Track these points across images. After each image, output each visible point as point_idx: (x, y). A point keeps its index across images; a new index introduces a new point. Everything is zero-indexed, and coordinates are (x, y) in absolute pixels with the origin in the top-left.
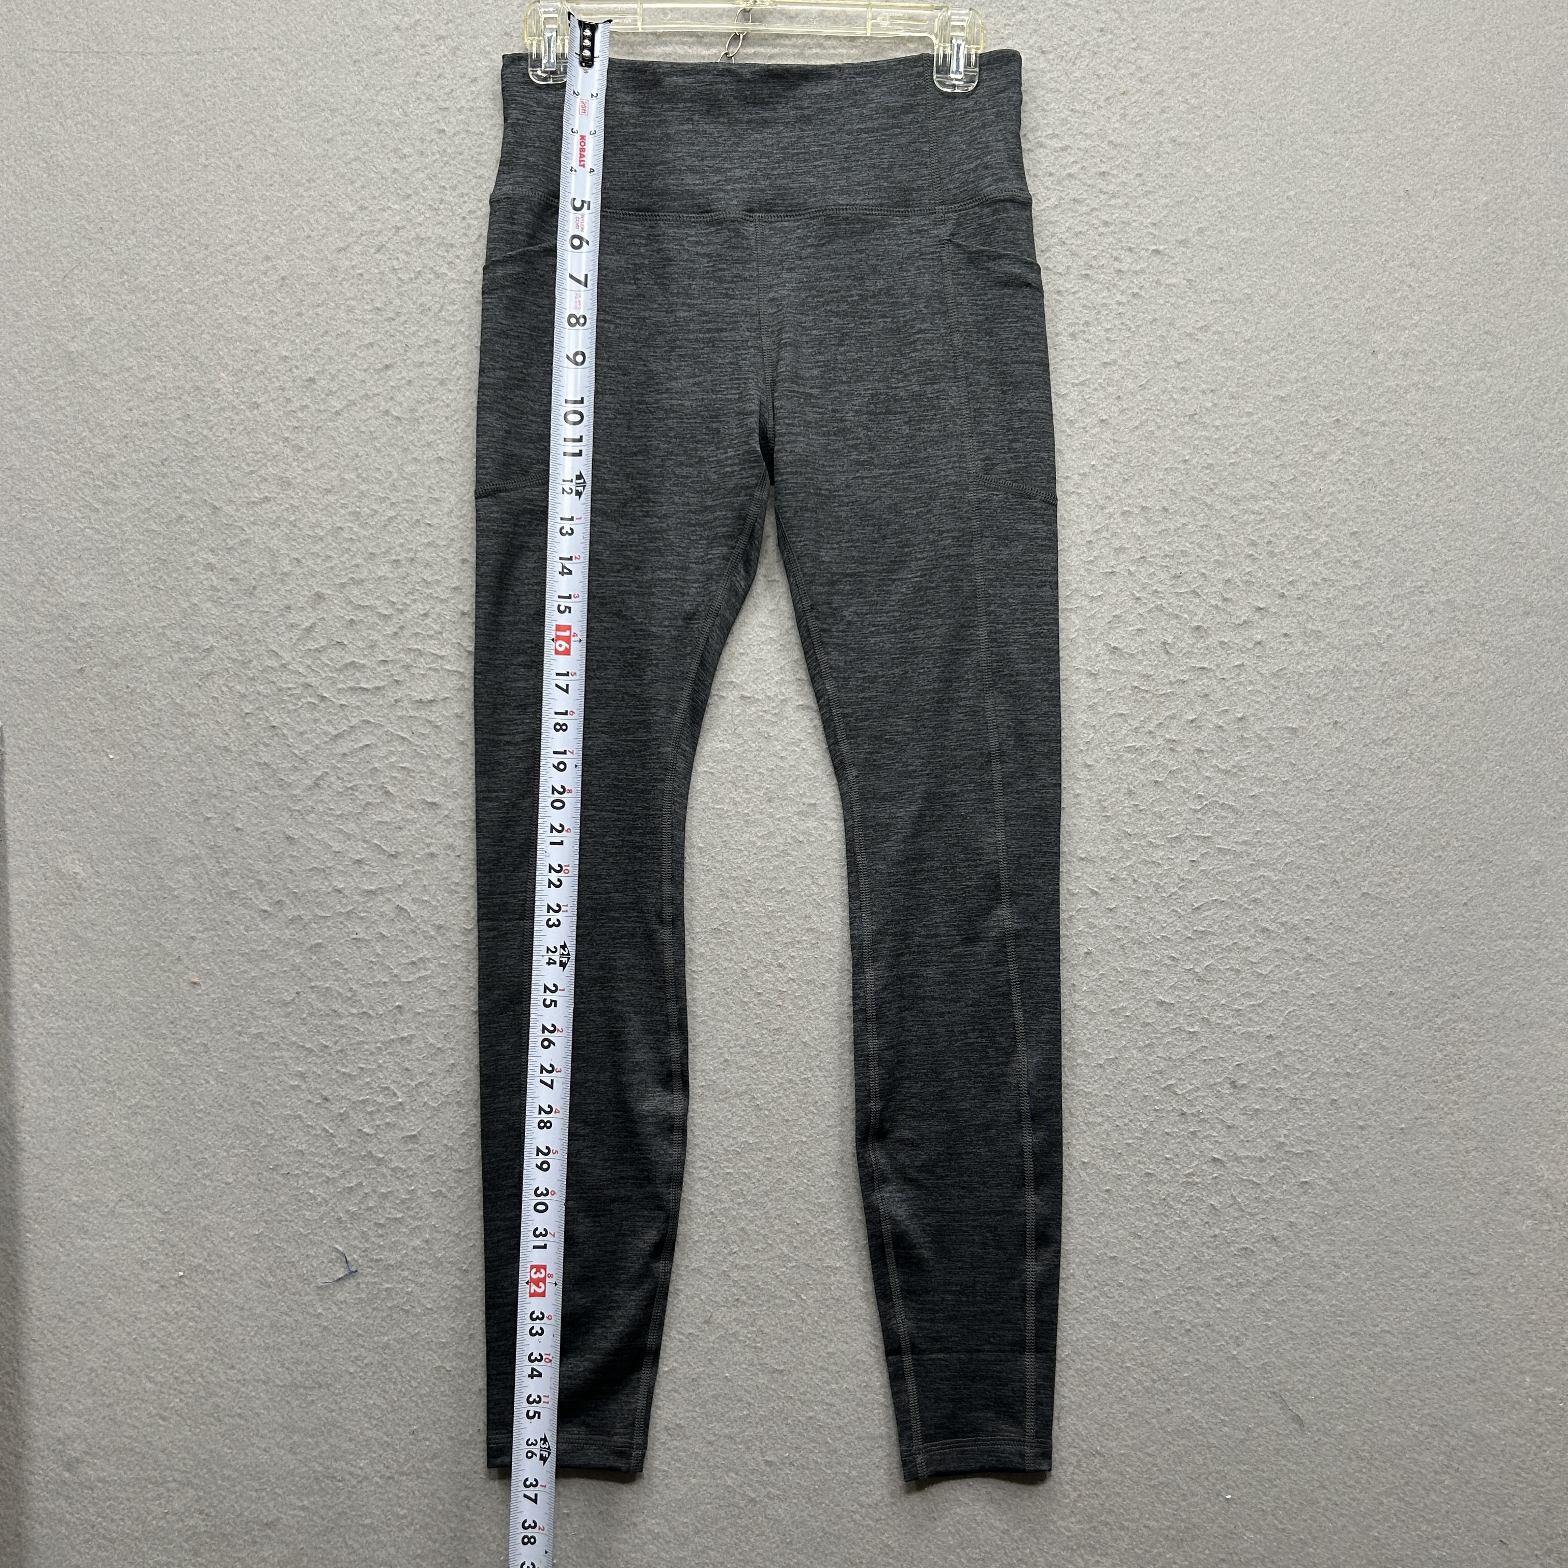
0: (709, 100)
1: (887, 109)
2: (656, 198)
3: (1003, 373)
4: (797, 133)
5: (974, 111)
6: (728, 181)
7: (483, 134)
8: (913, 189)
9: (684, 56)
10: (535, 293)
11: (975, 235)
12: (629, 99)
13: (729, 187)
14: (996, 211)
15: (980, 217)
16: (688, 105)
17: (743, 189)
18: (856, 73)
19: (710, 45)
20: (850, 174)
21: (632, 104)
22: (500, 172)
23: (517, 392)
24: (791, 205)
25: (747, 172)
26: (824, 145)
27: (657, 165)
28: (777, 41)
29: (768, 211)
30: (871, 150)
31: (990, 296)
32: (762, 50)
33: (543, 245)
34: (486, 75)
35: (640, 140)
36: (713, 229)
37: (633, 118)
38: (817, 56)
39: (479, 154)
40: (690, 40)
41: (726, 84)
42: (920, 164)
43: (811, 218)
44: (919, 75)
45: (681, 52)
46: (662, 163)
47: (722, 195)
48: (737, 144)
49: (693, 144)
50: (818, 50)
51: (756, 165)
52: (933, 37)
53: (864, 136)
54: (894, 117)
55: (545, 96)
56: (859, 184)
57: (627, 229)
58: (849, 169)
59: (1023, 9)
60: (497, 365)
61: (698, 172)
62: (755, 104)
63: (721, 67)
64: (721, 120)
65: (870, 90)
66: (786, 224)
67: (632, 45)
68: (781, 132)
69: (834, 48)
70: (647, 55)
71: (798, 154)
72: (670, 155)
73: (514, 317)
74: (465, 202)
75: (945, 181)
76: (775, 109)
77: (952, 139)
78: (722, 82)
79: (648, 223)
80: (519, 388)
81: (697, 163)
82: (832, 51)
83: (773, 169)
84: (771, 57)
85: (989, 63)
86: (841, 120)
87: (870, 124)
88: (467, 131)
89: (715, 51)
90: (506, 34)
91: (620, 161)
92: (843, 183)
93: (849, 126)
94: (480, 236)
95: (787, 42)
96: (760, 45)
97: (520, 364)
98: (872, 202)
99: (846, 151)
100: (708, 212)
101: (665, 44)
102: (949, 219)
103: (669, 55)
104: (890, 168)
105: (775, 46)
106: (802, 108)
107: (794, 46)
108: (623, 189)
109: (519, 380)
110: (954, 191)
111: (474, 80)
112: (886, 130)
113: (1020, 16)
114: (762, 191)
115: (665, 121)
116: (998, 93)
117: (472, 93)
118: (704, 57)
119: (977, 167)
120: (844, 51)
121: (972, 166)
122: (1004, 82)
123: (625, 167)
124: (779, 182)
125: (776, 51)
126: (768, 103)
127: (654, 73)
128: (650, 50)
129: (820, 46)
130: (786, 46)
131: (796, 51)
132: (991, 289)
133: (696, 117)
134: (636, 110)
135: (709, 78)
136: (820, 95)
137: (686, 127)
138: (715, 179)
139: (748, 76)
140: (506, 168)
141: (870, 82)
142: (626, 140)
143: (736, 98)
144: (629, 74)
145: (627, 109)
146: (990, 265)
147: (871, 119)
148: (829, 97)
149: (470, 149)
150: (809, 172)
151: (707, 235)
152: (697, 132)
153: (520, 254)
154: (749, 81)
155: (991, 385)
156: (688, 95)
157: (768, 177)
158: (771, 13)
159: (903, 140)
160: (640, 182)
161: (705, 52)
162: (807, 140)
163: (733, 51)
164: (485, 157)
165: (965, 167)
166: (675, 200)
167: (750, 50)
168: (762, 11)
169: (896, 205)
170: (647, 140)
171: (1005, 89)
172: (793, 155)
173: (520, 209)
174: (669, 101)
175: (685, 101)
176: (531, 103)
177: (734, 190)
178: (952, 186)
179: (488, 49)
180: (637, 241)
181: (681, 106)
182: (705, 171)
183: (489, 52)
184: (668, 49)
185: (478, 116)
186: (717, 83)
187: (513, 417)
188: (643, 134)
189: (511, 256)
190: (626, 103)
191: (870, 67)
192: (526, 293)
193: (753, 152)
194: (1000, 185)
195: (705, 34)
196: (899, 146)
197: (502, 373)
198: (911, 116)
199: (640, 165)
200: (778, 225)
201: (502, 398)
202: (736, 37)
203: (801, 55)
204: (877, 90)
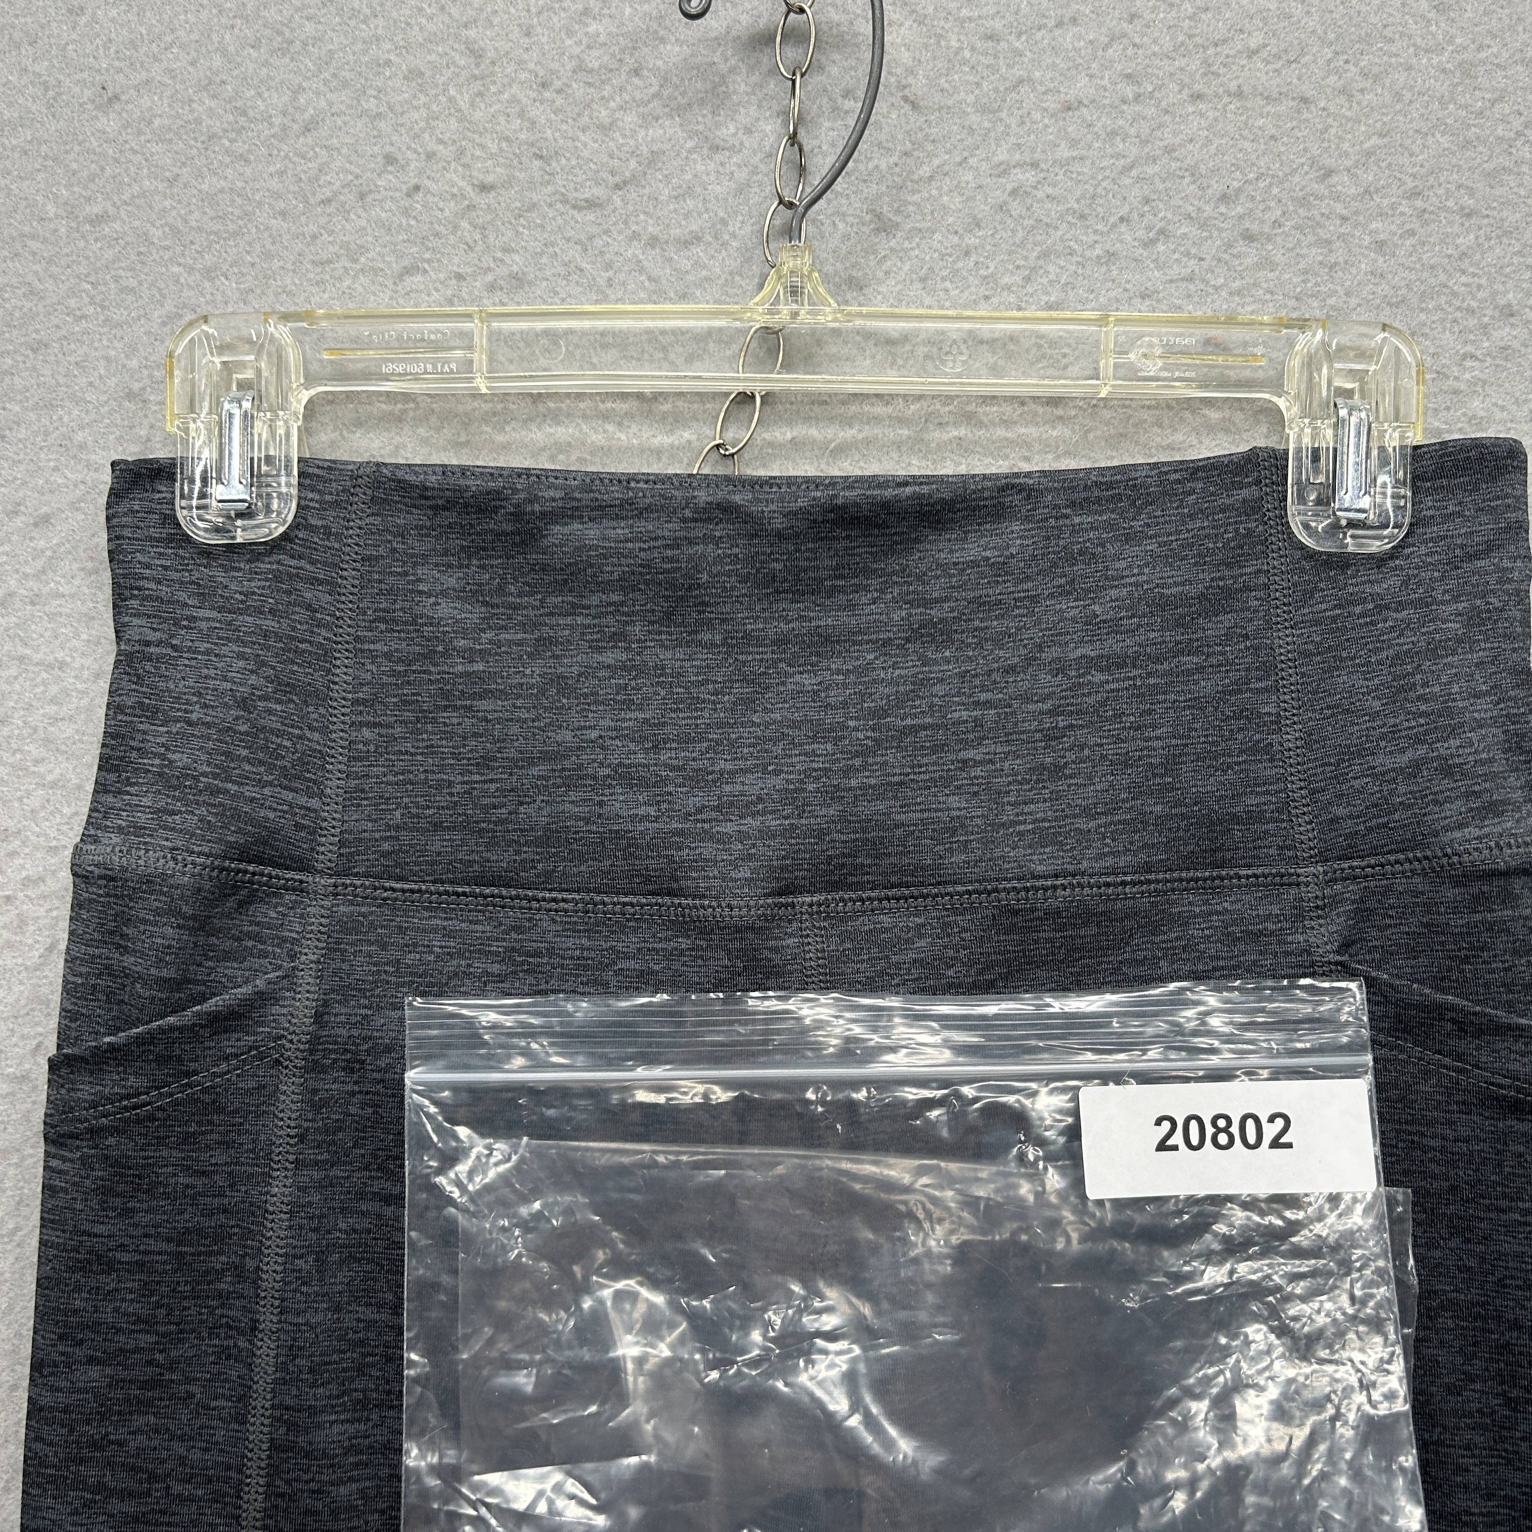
0: (673, 586)
1: (1163, 604)
2: (528, 853)
3: (1505, 1348)
4: (910, 668)
5: (1401, 606)
6: (724, 808)
7: (62, 665)
8: (1235, 818)
9: (606, 451)
10: (187, 1139)
11: (1413, 953)
12: (452, 582)
13: (728, 828)
14: (1479, 901)
15: (1429, 907)
16: (615, 598)
17: (765, 834)
18: (1073, 504)
19: (677, 420)
20: (1062, 785)
21: (461, 595)
22: (101, 788)
23: (139, 1421)
24: (902, 871)
25: (778, 782)
26: (987, 704)
27: (531, 762)
28: (854, 409)
29: (835, 886)
30: (1118, 716)
31: (1464, 1132)
32: (814, 432)
33: (206, 1007)
34: (74, 506)
35: (483, 695)
36: (684, 943)
37: (465, 634)
38: (962, 447)
39: (55, 720)
40: (622, 407)
41: (717, 541)
42: (1254, 750)
43: (955, 911)
44: (1252, 508)
45: (597, 438)
46: (546, 757)
47: (708, 849)
48: (749, 703)
49: (629, 704)
50: (962, 431)
51: (800, 763)
52: (1281, 403)
53: (1098, 677)
54: (1179, 624)
55: (220, 576)
56: (1088, 812)
57: (449, 934)
58: (1057, 771)
59: (1508, 313)
60: (79, 1353)
61: (644, 785)
62: (797, 594)
63: (703, 496)
64: (706, 637)
65: (1111, 550)
66: (886, 920)
67: (467, 421)
68: (869, 667)
69: (1007, 423)
70: (506, 447)
71: (915, 730)
72: (568, 736)
73: (127, 1213)
74: (13, 854)
75: (1323, 798)
76: (851, 606)
77: (1343, 679)
78: (706, 539)
79: (509, 917)
80: (143, 1406)
81: (640, 758)
82: (1000, 432)
83: (848, 772)
84: (841, 450)
85: (1439, 472)
86: (1035, 634)
87: (1114, 645)
88: (22, 659)
89: (687, 435)
90: (130, 396)
91: (431, 750)
92: (1039, 809)
93: (1054, 652)
94: (51, 948)
95: (879, 410)
96: (807, 419)
97: (146, 1340)
98: (1122, 861)
99: (1047, 723)
100: (670, 893)
101: (555, 417)
102: (1335, 901)
103: (562, 448)
104: (1171, 764)
105: (846, 422)
106: (927, 603)
107: (902, 421)
108: (437, 826)
109: (146, 1385)
110: (1348, 826)
111: (44, 521)
112: (1158, 660)
113: (1503, 334)
114: (821, 834)
115: (551, 642)
116: (1471, 557)
117: (38, 554)
118: (658, 453)
119: (1417, 765)
120: (1033, 432)
121: (1403, 760)
122: (1486, 526)
123: (442, 768)
124: (865, 809)
125: (850, 433)
126: (832, 592)
127: (518, 515)
128: (514, 434)
129: (969, 418)
130: (877, 420)
131: (905, 432)
132: (1466, 1107)
133: (637, 630)
134: (473, 614)
135: (670, 528)
136: (974, 564)
137: (609, 657)
138: (694, 802)
139: (779, 523)
140: (112, 777)
141: (1110, 526)
142: (446, 695)
143: (744, 580)
144: (451, 517)
145: (445, 609)
146: (1465, 1045)
147: (1114, 627)
148: (1001, 569)
149: (29, 707)
150: (947, 781)
151: (669, 955)
152: (641, 670)
153: (140, 1041)
154: (780, 535)
155: (1470, 1378)
156: (612, 571)
157: (833, 794)
158: (836, 332)
159: (1206, 686)
160: (485, 808)
161: (662, 440)
162: (939, 689)
163: (737, 435)
164: (69, 730)
165: (1382, 761)
166: (582, 860)
167: (782, 434)
168: (813, 332)
169: (1190, 862)
170: (502, 694)
171: (1489, 548)
172: (904, 732)
173: (140, 910)
174: (562, 586)
175: (604, 587)
176: (182, 596)
177: (742, 836)
178: (1341, 811)
179: (79, 437)
180: (479, 966)
181: (595, 600)
182: (664, 781)
183: (82, 447)
184: (563, 433)
185: (51, 617)
186: (691, 542)
187: (126, 1495)
188: (492, 676)
189: (112, 1048)
190: (444, 593)
191: (1110, 486)
192: (161, 1141)
193: (795, 725)
194: (1492, 827)
195: (657, 397)
196: (1197, 704)
197: (94, 1372)
198: (1227, 620)
199: (485, 762)
200: (864, 924)
201: (94, 1445)
202: (746, 398)
203: (917, 445)
204: (1130, 550)
